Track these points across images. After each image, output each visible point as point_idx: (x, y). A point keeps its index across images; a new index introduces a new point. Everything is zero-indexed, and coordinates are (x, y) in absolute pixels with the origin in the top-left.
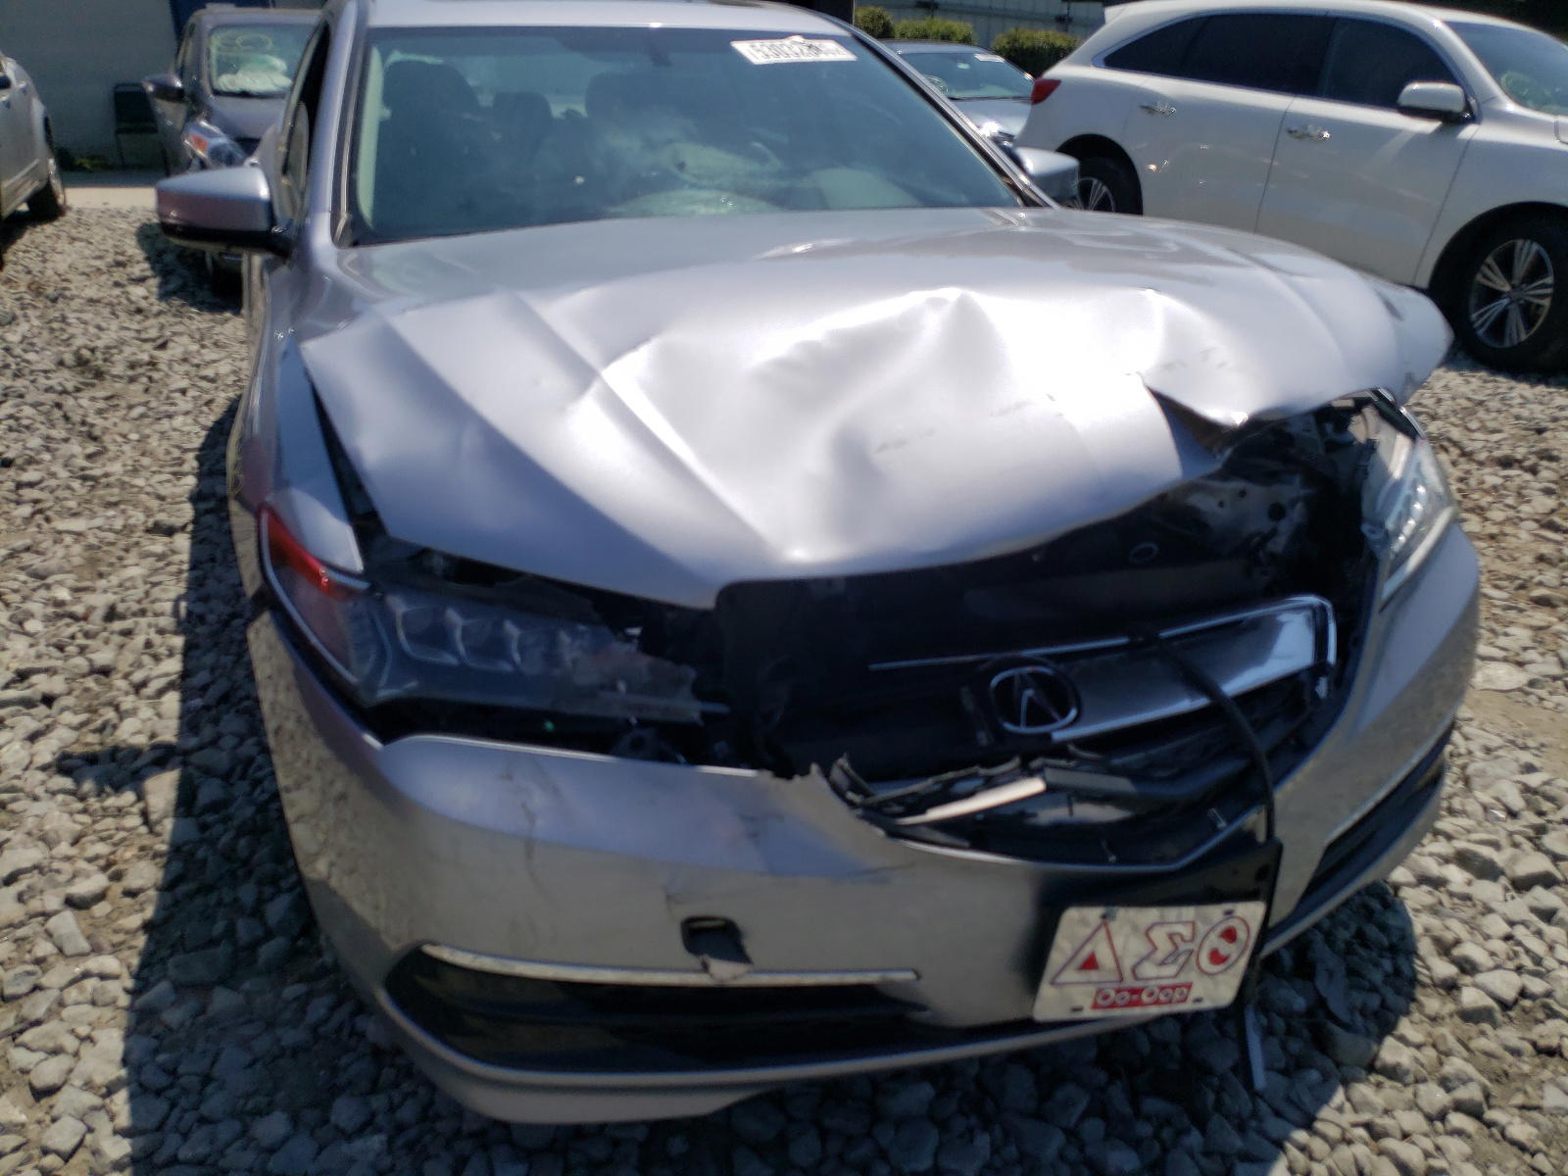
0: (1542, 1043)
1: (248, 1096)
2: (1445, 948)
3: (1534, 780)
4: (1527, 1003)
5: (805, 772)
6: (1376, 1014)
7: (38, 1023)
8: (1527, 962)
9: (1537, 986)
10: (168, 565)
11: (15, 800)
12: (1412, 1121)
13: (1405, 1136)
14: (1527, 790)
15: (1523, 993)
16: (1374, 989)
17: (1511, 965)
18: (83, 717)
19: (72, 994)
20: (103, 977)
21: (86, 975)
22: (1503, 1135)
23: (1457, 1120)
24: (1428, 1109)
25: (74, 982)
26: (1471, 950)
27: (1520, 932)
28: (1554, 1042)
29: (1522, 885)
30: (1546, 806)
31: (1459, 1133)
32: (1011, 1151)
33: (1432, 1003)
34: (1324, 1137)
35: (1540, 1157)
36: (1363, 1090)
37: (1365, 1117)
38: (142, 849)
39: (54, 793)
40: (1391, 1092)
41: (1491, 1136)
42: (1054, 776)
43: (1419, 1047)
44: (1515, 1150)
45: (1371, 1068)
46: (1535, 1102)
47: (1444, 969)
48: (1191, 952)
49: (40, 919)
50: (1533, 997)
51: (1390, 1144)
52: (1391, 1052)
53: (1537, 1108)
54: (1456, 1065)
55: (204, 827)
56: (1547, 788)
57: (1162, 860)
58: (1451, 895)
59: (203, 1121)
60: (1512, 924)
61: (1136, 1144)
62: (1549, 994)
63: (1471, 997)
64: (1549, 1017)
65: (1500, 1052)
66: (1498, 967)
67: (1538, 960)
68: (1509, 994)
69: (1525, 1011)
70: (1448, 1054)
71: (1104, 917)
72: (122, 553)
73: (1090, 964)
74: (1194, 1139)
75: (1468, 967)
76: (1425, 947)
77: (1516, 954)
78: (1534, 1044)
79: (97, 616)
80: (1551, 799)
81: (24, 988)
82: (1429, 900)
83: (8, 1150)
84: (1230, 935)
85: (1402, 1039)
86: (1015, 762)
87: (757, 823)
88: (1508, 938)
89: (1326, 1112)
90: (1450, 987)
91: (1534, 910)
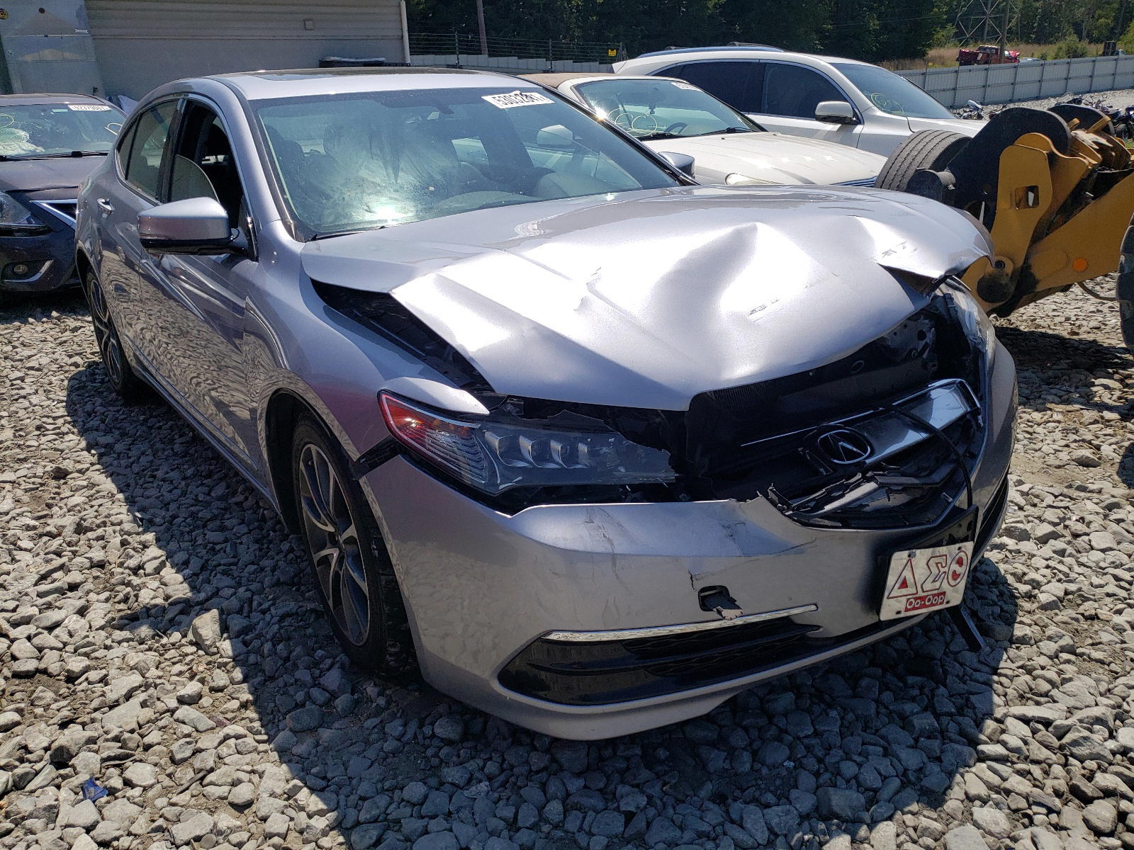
0: (1087, 614)
1: (382, 781)
2: (1020, 578)
3: (1025, 488)
4: (1070, 597)
5: (754, 496)
6: (1000, 616)
7: (212, 770)
8: (1061, 576)
9: (1072, 587)
10: (98, 492)
11: (94, 651)
12: (1043, 660)
13: (1043, 668)
14: (1023, 494)
15: (1067, 593)
16: (996, 604)
17: (1054, 580)
18: (107, 594)
19: (224, 750)
20: (238, 737)
21: (227, 737)
22: (1089, 658)
23: (1065, 656)
24: (1049, 654)
25: (221, 743)
26: (1032, 575)
27: (1051, 563)
28: (1093, 612)
29: (1043, 540)
30: (1036, 501)
31: (1068, 662)
32: (850, 716)
33: (1027, 605)
34: (1006, 676)
35: (1113, 665)
36: (1012, 652)
37: (1020, 663)
38: (209, 663)
39: (119, 643)
40: (1025, 651)
41: (1084, 660)
42: (880, 480)
43: (1030, 625)
44: (1099, 664)
45: (1011, 642)
46: (1097, 641)
47: (1024, 588)
48: (945, 572)
49: (168, 714)
50: (1072, 593)
51: (1039, 672)
52: (1019, 631)
53: (1100, 643)
54: (1052, 630)
55: (246, 644)
56: (1033, 490)
57: (928, 522)
58: (1010, 551)
59: (363, 799)
60: (1047, 560)
61: (913, 699)
62: (1080, 589)
63: (1044, 598)
64: (1083, 601)
65: (1070, 621)
66: (1049, 582)
67: (1067, 575)
68: (1061, 594)
69: (1069, 600)
70: (1046, 626)
71: (909, 556)
72: (57, 490)
73: (904, 584)
74: (942, 690)
75: (1036, 585)
76: (1010, 579)
77: (1055, 574)
78: (1083, 615)
79: (69, 533)
80: (1037, 496)
81: (188, 753)
82: (1001, 556)
83: (246, 840)
84: (960, 562)
85: (1021, 623)
86: (859, 476)
87: (732, 530)
88: (1048, 567)
89: (1002, 664)
90: (1030, 597)
91: (1055, 552)
